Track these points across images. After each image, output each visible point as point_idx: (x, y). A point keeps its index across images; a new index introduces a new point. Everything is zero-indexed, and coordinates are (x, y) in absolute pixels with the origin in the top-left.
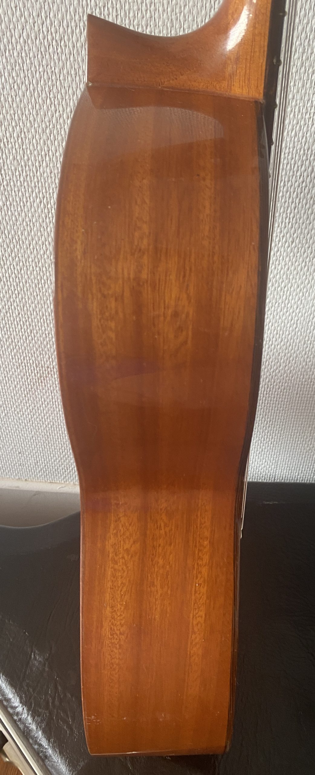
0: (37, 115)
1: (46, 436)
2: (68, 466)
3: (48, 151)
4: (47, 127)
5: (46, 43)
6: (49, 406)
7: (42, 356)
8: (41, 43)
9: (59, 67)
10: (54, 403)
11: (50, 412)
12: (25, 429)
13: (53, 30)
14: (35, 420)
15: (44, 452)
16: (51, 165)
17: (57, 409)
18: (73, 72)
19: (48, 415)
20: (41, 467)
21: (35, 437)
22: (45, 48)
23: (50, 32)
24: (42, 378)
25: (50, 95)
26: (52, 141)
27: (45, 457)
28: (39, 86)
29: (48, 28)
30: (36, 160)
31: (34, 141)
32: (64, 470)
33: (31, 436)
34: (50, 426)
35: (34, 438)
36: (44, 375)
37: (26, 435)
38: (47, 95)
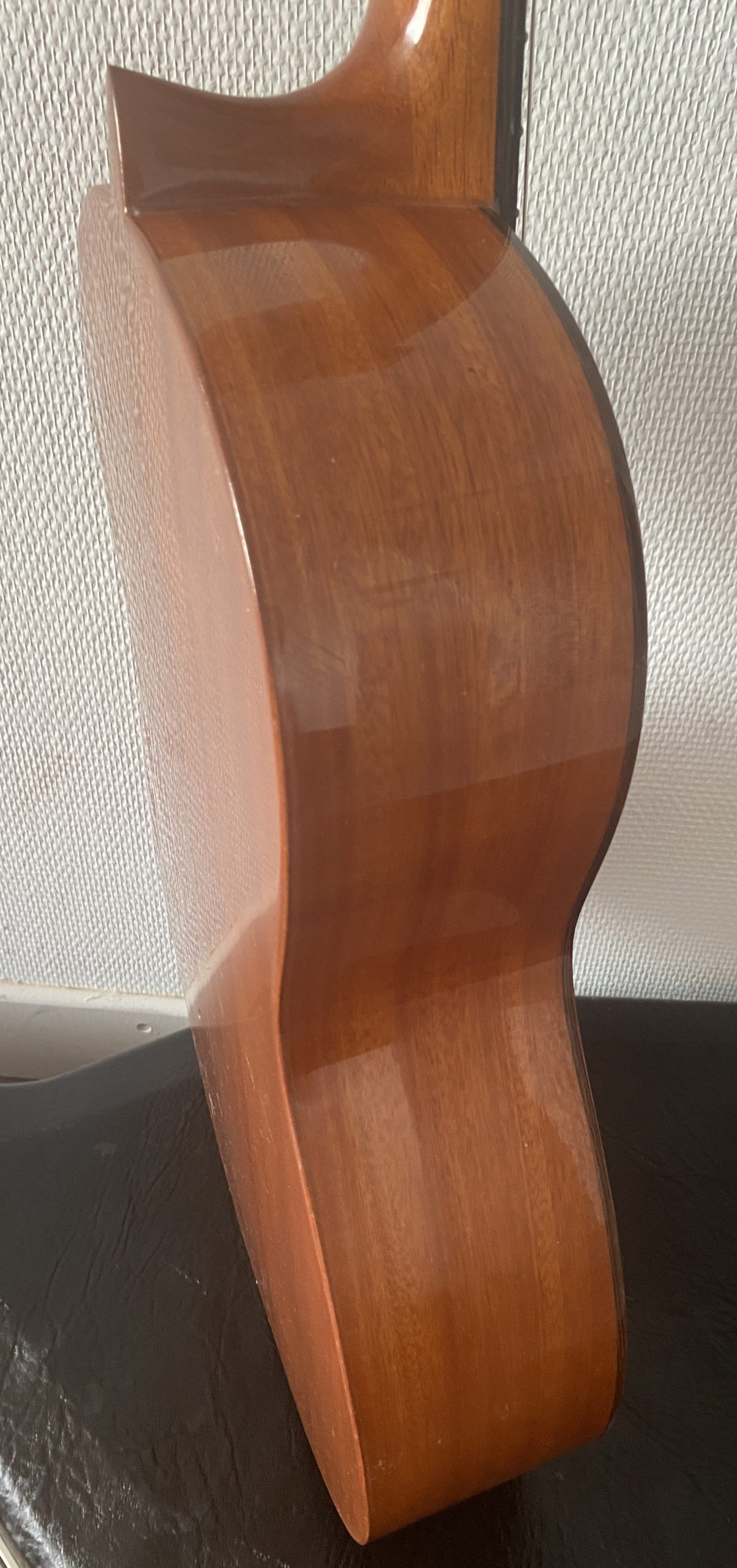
0: (24, 244)
1: (59, 896)
2: (105, 955)
3: (50, 319)
4: (44, 270)
5: (38, 97)
6: (63, 835)
7: (46, 734)
8: (29, 97)
9: (67, 145)
10: (74, 829)
11: (65, 847)
12: (15, 881)
13: (52, 69)
14: (35, 862)
15: (55, 926)
16: (56, 347)
17: (81, 842)
18: (96, 157)
19: (61, 852)
20: (51, 956)
21: (37, 897)
22: (38, 106)
23: (46, 74)
24: (48, 779)
25: (49, 203)
26: (56, 299)
27: (57, 937)
28: (27, 184)
29: (41, 66)
30: (24, 337)
31: (20, 297)
32: (97, 964)
33: (28, 894)
34: (65, 875)
35: (34, 899)
36: (52, 773)
37: (17, 893)
38: (43, 203)
